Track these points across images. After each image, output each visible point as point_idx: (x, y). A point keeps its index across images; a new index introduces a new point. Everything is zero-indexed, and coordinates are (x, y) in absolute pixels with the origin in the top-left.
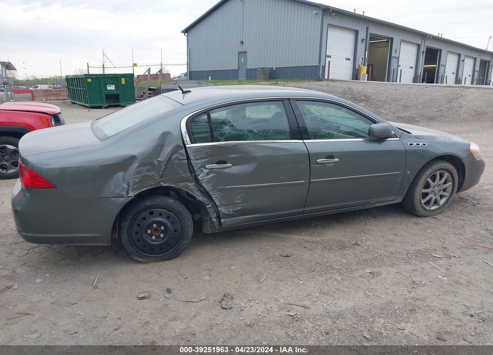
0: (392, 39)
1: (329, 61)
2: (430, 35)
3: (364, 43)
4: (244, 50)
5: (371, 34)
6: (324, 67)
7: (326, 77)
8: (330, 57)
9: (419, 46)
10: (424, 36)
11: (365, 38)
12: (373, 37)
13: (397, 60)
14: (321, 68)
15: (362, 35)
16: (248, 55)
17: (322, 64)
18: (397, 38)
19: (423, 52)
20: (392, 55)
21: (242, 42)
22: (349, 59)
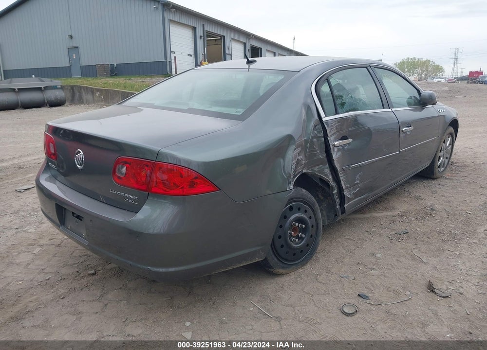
0: (224, 37)
1: (175, 57)
2: (253, 35)
3: (202, 39)
4: (75, 45)
5: (207, 32)
6: (170, 62)
7: (174, 73)
8: (174, 53)
9: (245, 44)
10: (248, 35)
11: (202, 35)
12: (209, 35)
13: (230, 56)
14: (168, 63)
15: (199, 32)
16: (81, 51)
17: (168, 60)
18: (228, 36)
19: (249, 50)
20: (226, 52)
21: (71, 37)
22: (191, 56)
